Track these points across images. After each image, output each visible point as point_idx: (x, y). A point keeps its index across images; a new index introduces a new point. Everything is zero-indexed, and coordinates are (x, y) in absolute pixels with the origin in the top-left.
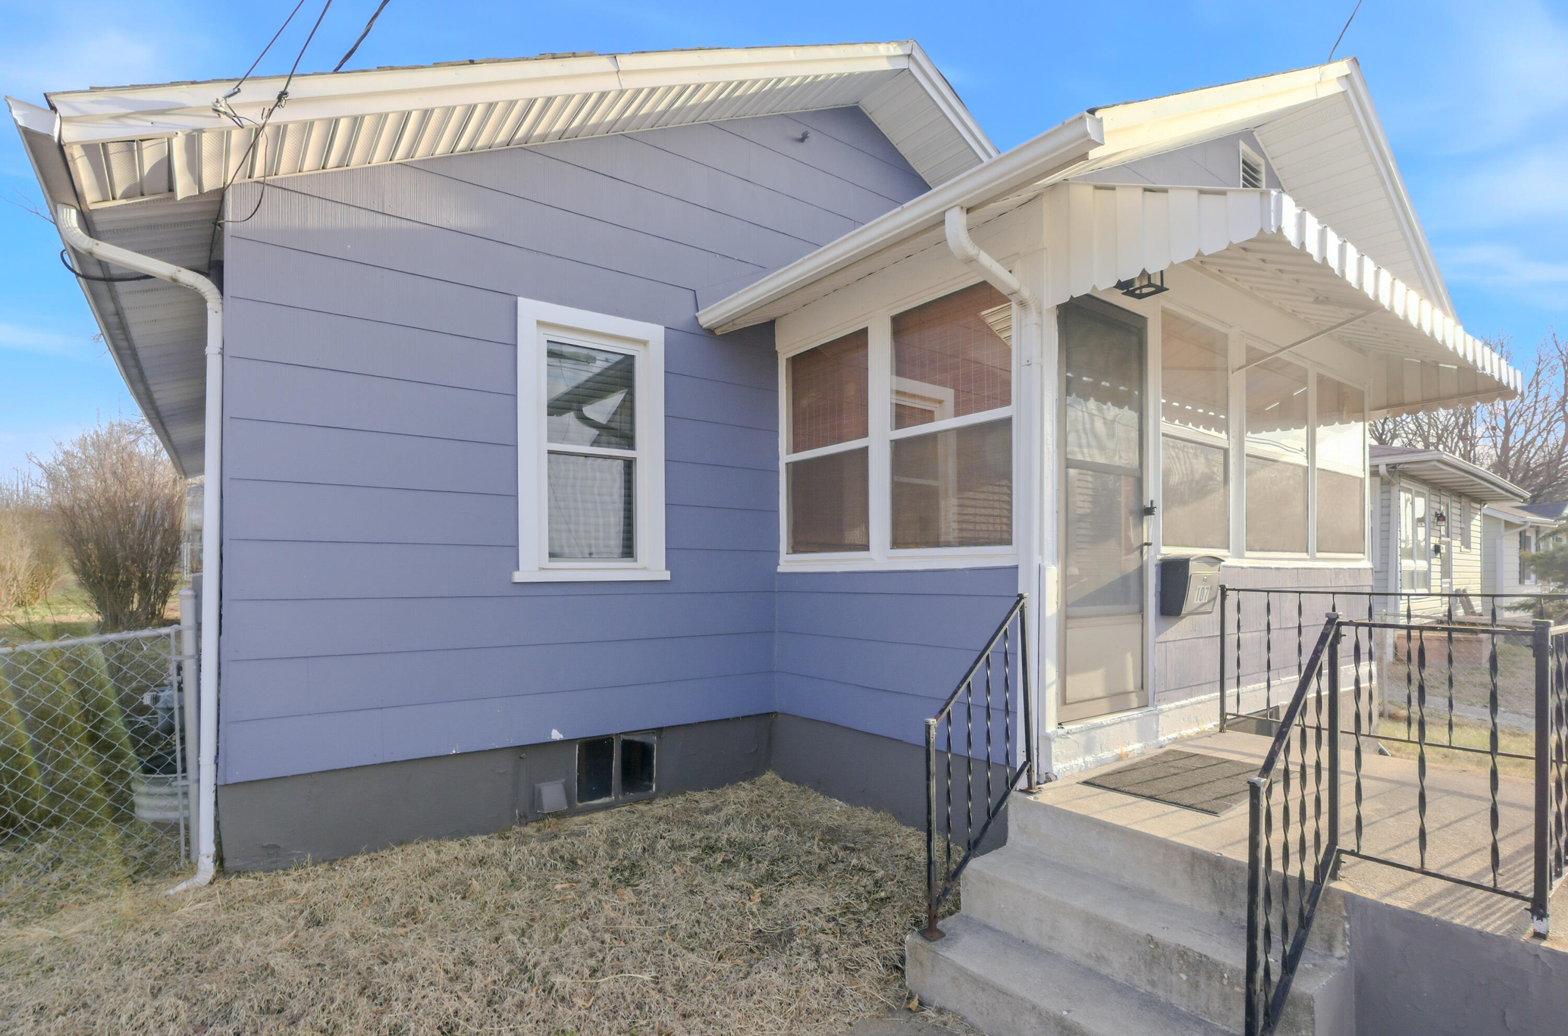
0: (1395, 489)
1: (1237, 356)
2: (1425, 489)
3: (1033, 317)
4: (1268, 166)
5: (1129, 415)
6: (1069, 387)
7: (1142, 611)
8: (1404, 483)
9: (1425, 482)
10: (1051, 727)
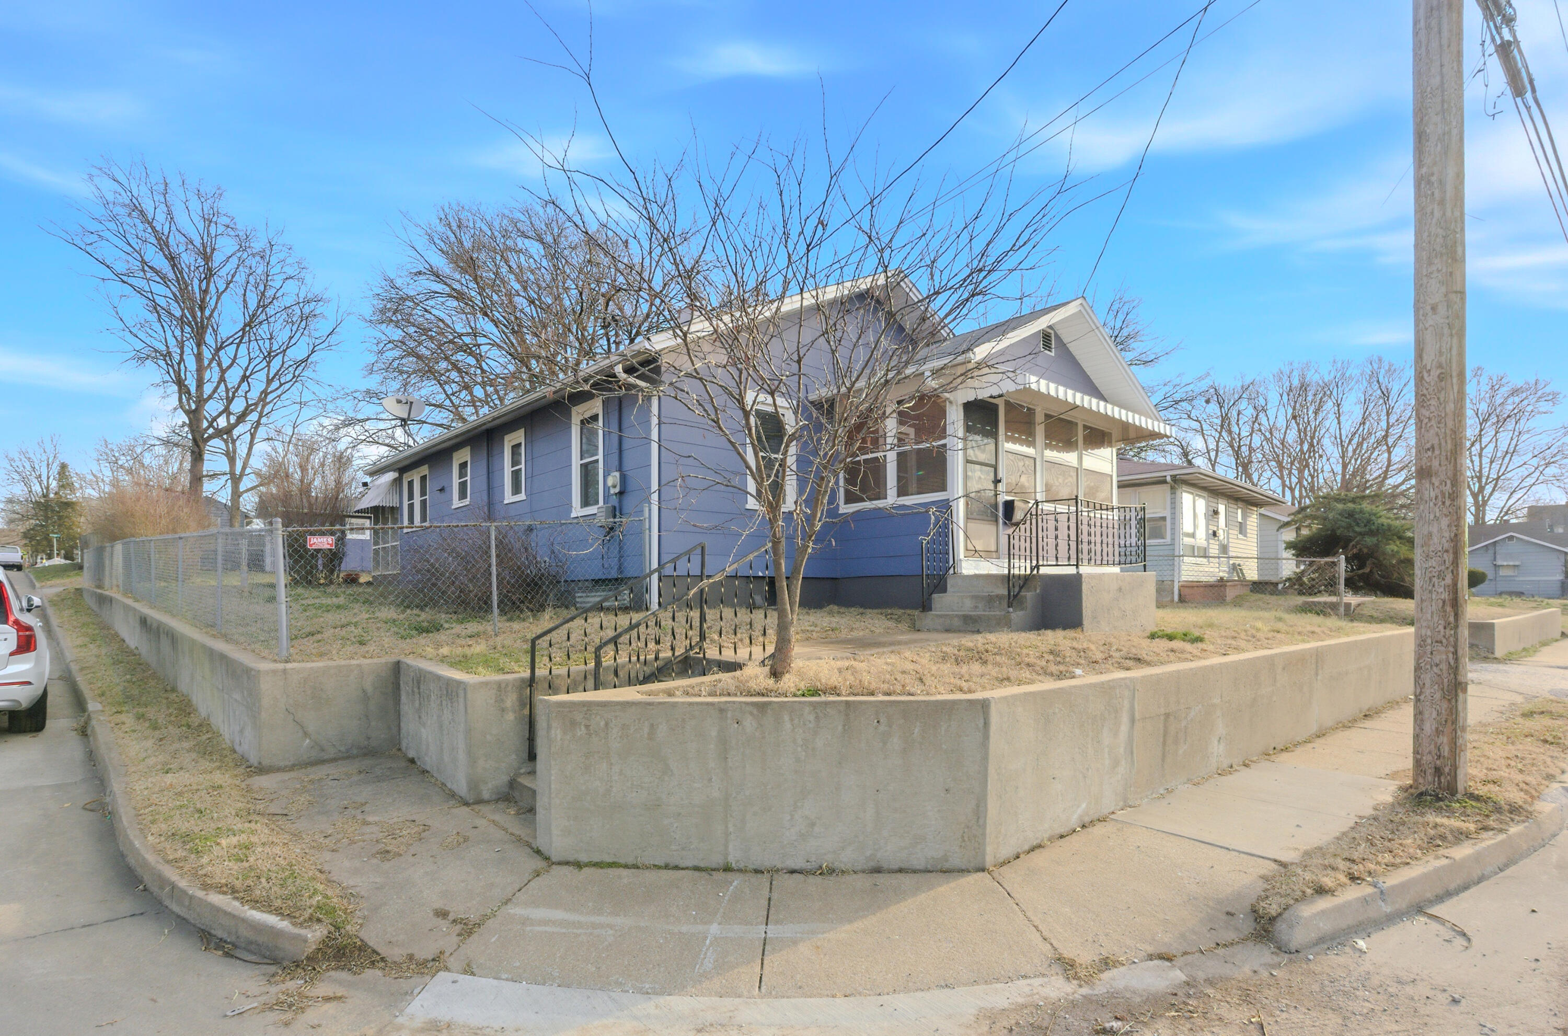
0: (1178, 492)
1: (1039, 417)
2: (1205, 494)
3: (954, 407)
4: (1055, 333)
5: (991, 441)
6: (968, 429)
7: (997, 521)
8: (1185, 488)
9: (1204, 489)
10: (962, 556)
